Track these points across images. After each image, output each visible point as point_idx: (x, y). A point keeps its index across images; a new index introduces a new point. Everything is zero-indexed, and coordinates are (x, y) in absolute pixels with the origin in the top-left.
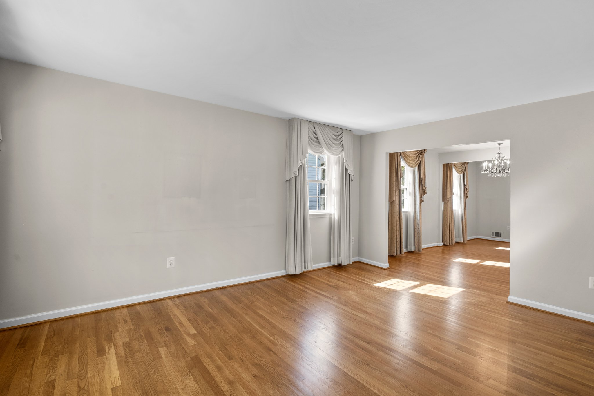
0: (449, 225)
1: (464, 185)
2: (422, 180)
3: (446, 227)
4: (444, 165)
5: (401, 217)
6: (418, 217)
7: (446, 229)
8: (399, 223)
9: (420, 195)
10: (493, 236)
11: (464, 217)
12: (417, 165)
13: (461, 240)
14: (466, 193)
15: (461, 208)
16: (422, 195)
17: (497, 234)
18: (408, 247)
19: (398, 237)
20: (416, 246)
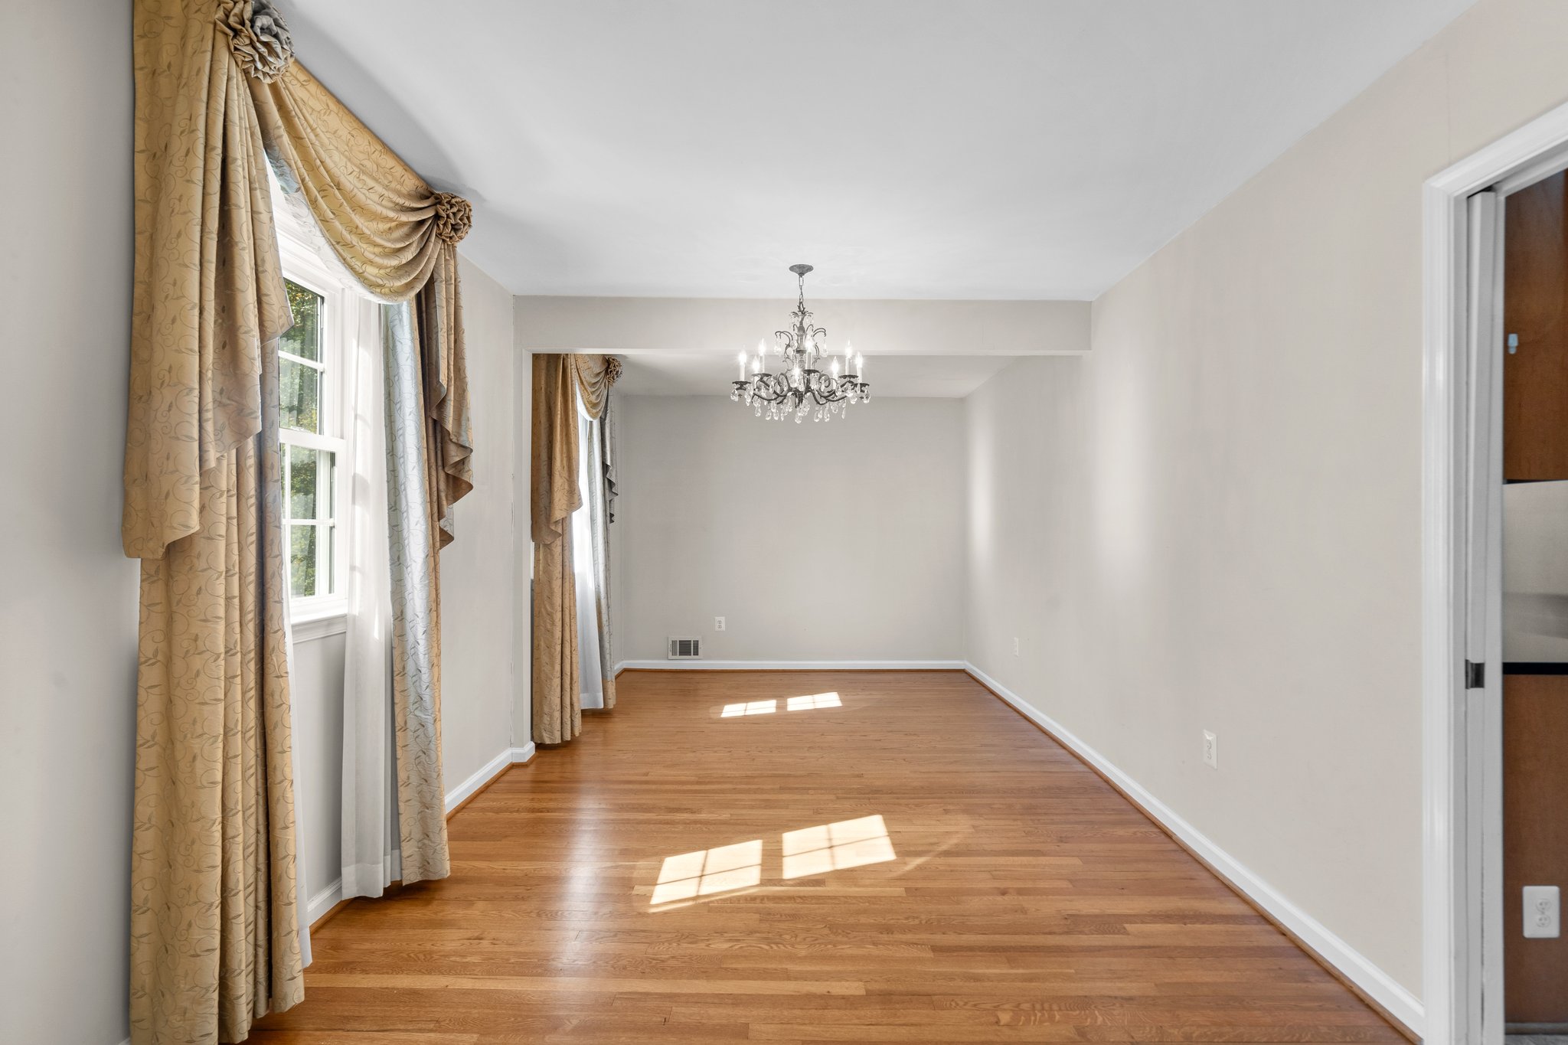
0: (558, 648)
1: (605, 468)
2: (442, 404)
3: (545, 658)
4: (536, 357)
5: (272, 683)
6: (422, 649)
7: (547, 669)
8: (253, 744)
9: (431, 502)
10: (674, 653)
11: (603, 602)
12: (409, 286)
13: (596, 701)
14: (610, 501)
15: (594, 565)
16: (444, 502)
17: (686, 648)
18: (349, 872)
19: (244, 872)
20: (409, 849)
